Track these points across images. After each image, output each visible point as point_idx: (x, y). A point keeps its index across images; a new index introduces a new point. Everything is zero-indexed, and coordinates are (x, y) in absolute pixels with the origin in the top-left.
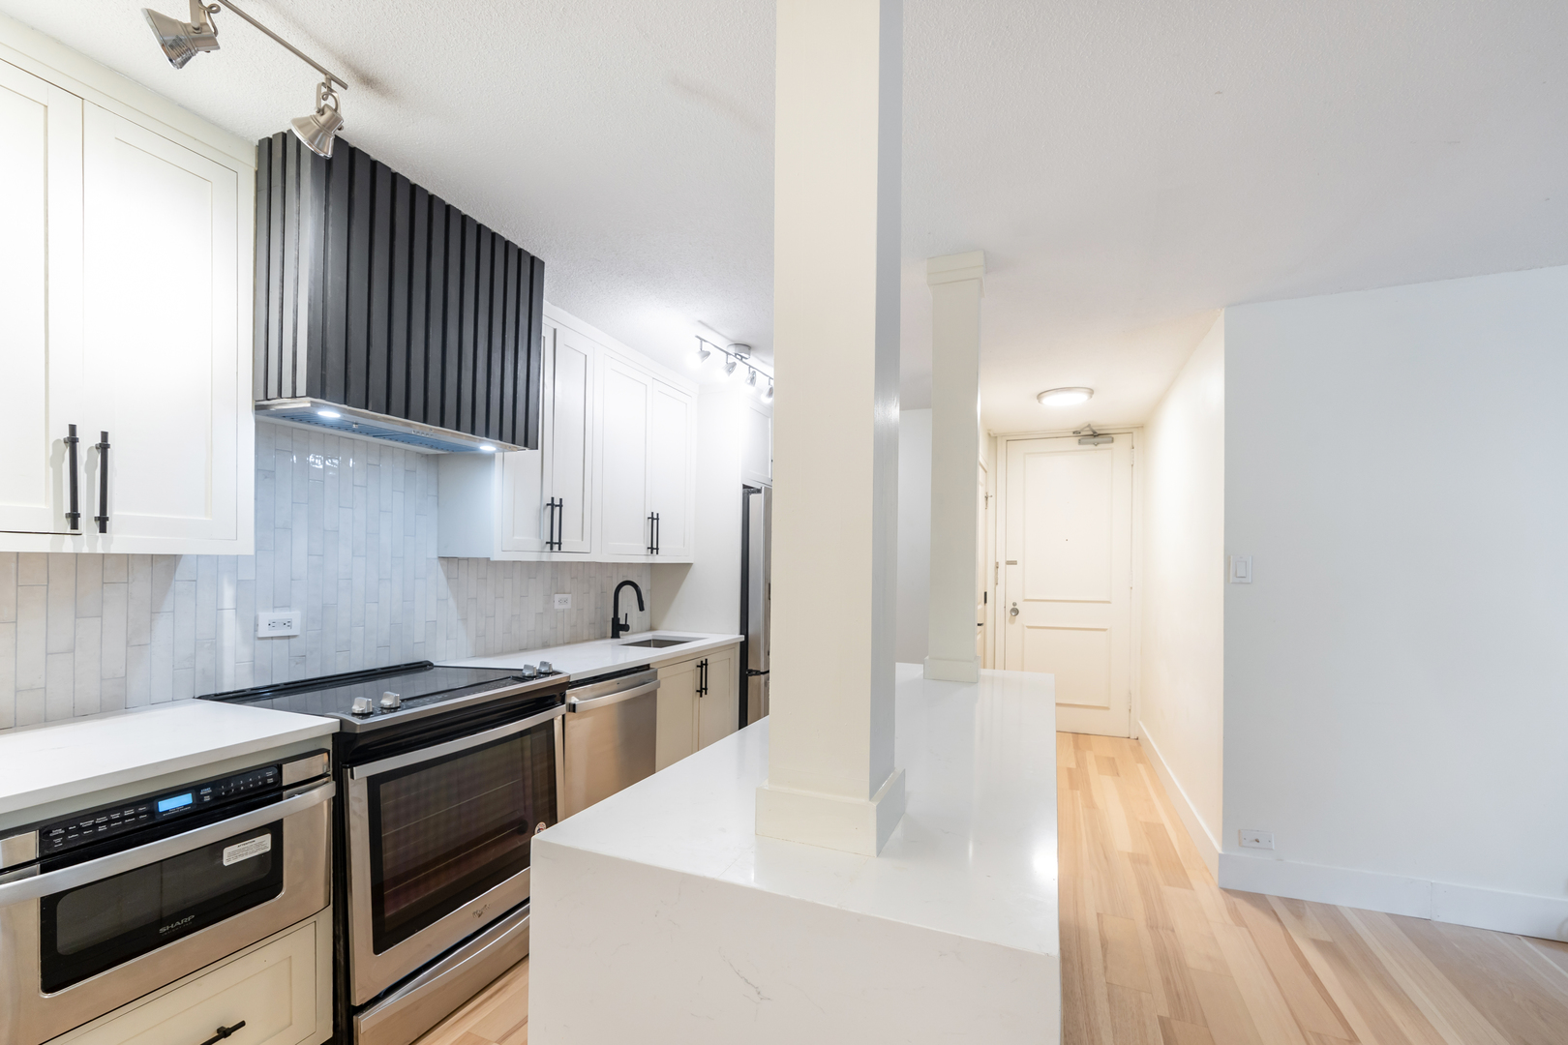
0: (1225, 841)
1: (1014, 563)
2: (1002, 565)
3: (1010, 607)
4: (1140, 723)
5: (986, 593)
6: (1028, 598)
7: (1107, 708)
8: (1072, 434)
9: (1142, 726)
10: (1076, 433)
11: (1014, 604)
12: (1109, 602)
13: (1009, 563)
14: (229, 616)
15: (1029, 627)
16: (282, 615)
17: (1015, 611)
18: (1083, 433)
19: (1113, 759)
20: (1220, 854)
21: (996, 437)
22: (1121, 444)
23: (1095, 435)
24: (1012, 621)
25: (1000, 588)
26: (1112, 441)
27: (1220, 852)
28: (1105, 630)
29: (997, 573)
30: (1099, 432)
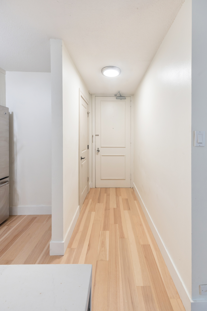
0: (193, 295)
1: (98, 135)
2: (94, 136)
3: (97, 149)
4: (134, 183)
5: (88, 146)
6: (102, 146)
7: (125, 179)
8: (114, 96)
9: (134, 185)
10: (116, 95)
11: (98, 148)
12: (125, 147)
13: (96, 135)
15: (102, 156)
17: (98, 151)
18: (117, 96)
19: (127, 199)
20: (192, 303)
21: (92, 95)
22: (128, 99)
23: (121, 96)
24: (97, 154)
25: (94, 143)
26: (125, 99)
27: (192, 301)
28: (124, 156)
29: (93, 139)
30: (122, 96)
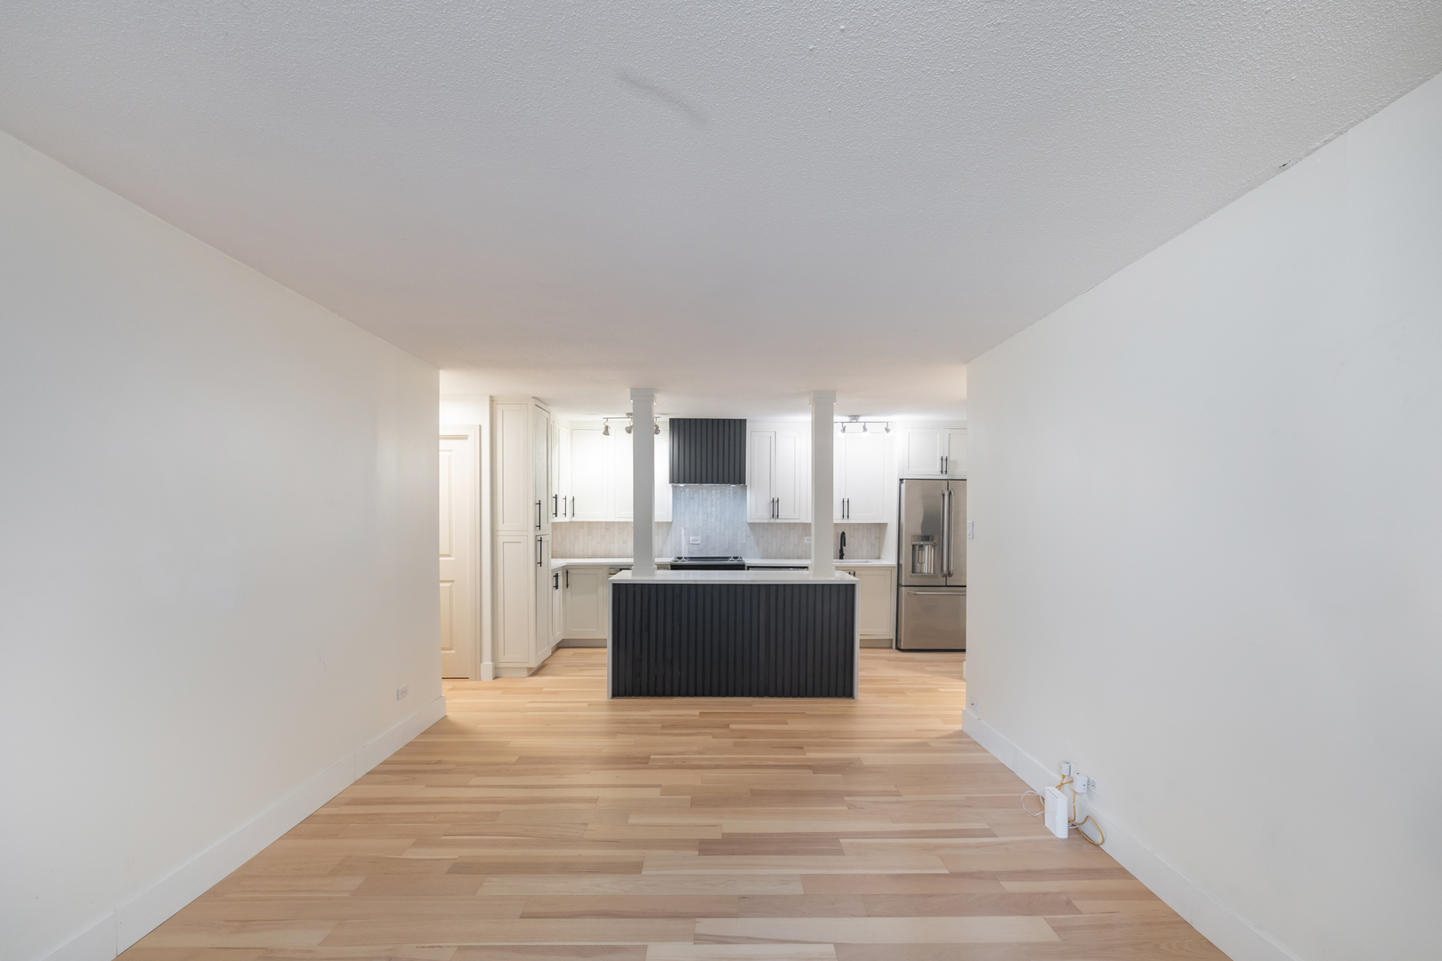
14: (683, 537)
16: (696, 538)
